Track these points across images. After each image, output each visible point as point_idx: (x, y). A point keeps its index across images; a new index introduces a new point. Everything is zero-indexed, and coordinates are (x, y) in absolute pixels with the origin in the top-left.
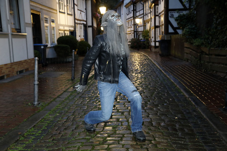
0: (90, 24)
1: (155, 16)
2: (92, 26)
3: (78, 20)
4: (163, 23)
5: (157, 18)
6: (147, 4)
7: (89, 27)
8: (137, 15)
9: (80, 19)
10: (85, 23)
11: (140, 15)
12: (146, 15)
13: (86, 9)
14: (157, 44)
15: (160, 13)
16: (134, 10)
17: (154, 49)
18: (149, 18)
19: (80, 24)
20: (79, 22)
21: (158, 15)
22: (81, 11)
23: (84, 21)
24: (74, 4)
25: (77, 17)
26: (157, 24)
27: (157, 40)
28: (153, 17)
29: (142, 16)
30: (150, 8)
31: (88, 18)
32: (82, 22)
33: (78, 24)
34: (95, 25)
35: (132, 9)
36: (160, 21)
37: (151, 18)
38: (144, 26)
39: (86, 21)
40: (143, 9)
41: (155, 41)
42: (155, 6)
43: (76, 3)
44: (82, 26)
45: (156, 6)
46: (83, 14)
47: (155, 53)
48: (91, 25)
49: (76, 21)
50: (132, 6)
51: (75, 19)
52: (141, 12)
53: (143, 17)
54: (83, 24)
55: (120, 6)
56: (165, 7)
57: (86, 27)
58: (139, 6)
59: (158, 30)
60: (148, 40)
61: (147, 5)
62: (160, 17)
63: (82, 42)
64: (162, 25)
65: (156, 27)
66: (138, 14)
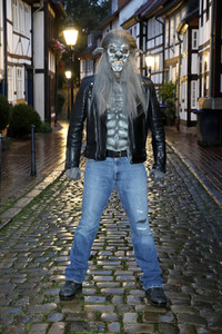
0: (40, 65)
1: (190, 52)
2: (45, 71)
3: (12, 56)
4: (208, 70)
5: (194, 56)
6: (172, 22)
7: (38, 71)
8: (149, 47)
9: (19, 53)
10: (29, 63)
11: (156, 48)
12: (169, 47)
13: (32, 31)
14: (194, 117)
15: (201, 47)
16: (141, 36)
17: (185, 128)
18: (177, 54)
19: (17, 65)
20: (15, 61)
21: (196, 52)
22: (20, 35)
23: (26, 58)
24: (5, 20)
25: (11, 50)
26: (195, 71)
27: (192, 108)
28: (185, 55)
29: (161, 49)
30: (179, 33)
31: (35, 51)
32: (22, 61)
33: (12, 64)
34: (52, 68)
35: (138, 33)
36: (201, 64)
37: (181, 56)
38: (163, 72)
39: (32, 59)
40: (164, 34)
41: (189, 111)
42: (190, 29)
43: (9, 17)
44: (23, 69)
45: (193, 31)
46: (26, 43)
47: (189, 136)
48: (42, 67)
49: (9, 59)
50: (138, 25)
51: (6, 54)
52: (159, 41)
53: (163, 52)
54: (25, 65)
55: (111, 24)
56: (212, 35)
57: (30, 71)
58: (154, 27)
59: (195, 83)
60: (172, 105)
61: (172, 25)
62: (200, 56)
63: (19, 107)
64: (206, 74)
65: (191, 77)
66: (150, 44)
